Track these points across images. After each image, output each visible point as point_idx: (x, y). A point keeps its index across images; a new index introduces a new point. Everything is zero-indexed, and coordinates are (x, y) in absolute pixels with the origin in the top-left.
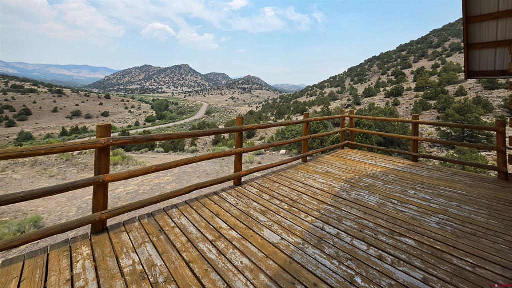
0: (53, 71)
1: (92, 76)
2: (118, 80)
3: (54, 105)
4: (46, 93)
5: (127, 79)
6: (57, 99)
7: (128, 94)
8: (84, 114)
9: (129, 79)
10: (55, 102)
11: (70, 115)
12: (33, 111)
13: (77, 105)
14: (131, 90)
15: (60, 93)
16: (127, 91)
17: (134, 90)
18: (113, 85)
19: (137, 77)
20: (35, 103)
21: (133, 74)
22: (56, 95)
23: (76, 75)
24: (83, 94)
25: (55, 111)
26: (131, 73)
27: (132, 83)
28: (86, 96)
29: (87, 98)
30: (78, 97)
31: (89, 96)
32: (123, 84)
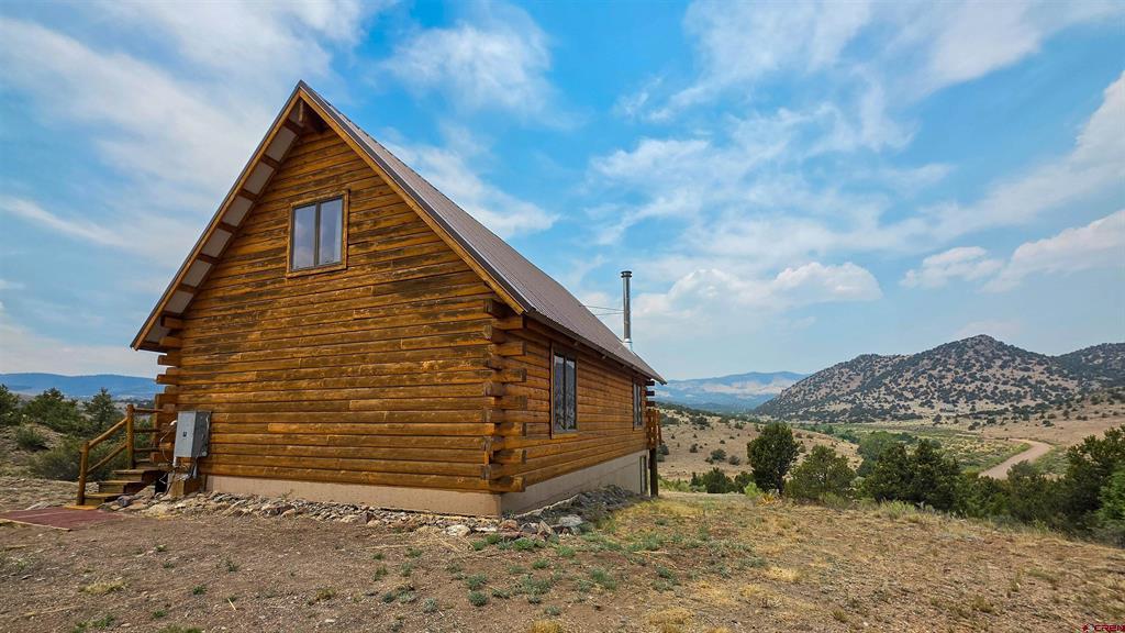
0: (709, 389)
1: (764, 392)
2: (805, 395)
3: (694, 441)
4: (687, 423)
5: (823, 391)
6: (700, 434)
7: (825, 422)
8: (728, 456)
9: (829, 390)
10: (695, 436)
11: (711, 457)
12: (670, 449)
13: (723, 442)
14: (829, 414)
15: (703, 423)
16: (821, 416)
17: (838, 415)
18: (798, 406)
19: (844, 386)
20: (673, 438)
21: (836, 380)
22: (698, 426)
23: (739, 391)
24: (732, 422)
25: (693, 450)
26: (831, 378)
27: (835, 399)
28: (737, 426)
29: (739, 431)
30: (727, 430)
31: (741, 428)
32: (814, 403)
